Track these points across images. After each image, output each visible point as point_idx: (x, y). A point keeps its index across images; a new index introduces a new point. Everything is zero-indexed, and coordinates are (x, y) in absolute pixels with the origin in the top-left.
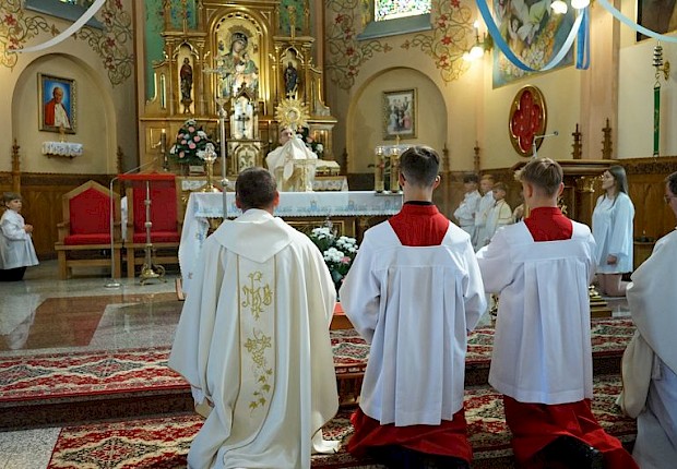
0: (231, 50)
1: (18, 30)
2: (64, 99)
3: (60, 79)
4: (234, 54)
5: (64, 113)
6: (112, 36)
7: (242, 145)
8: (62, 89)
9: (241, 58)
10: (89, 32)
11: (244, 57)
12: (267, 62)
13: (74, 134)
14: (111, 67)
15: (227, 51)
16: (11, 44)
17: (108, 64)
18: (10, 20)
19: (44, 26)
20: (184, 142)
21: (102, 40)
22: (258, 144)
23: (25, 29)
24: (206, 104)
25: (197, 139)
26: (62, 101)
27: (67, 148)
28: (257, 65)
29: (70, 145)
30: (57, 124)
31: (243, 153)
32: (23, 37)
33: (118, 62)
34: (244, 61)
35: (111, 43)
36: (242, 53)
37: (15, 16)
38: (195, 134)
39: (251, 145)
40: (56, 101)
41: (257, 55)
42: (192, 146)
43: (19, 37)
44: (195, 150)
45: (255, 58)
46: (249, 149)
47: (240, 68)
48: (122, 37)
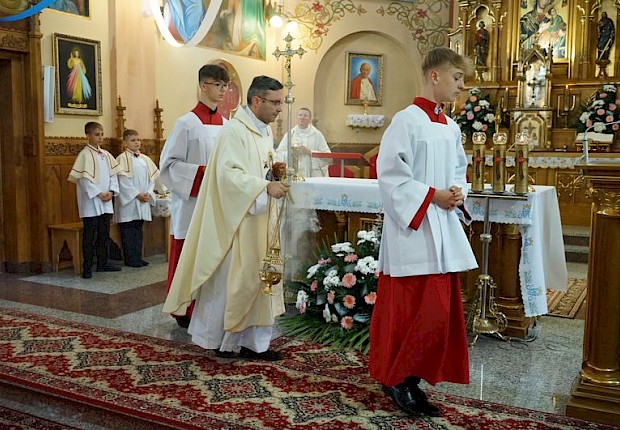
0: (536, 7)
1: (325, 14)
2: (371, 74)
3: (368, 55)
4: (539, 10)
5: (371, 86)
6: (424, 7)
7: (525, 115)
8: (369, 64)
9: (547, 15)
10: (398, 7)
11: (549, 13)
12: (575, 16)
13: (380, 106)
14: (421, 38)
15: (530, 8)
16: (317, 28)
17: (418, 35)
18: (317, 7)
19: (350, 7)
20: (463, 113)
21: (413, 13)
22: (544, 114)
23: (331, 12)
24: (499, 71)
25: (477, 109)
26: (369, 76)
27: (368, 120)
28: (566, 21)
29: (371, 116)
30: (362, 97)
31: (525, 124)
32: (330, 20)
33: (429, 32)
34: (549, 17)
35: (422, 14)
36: (549, 7)
37: (322, 3)
38: (476, 103)
39: (535, 115)
40: (363, 76)
41: (566, 8)
42: (470, 116)
43: (324, 21)
44: (472, 121)
45: (563, 12)
46: (535, 119)
47: (544, 26)
48: (437, 6)
